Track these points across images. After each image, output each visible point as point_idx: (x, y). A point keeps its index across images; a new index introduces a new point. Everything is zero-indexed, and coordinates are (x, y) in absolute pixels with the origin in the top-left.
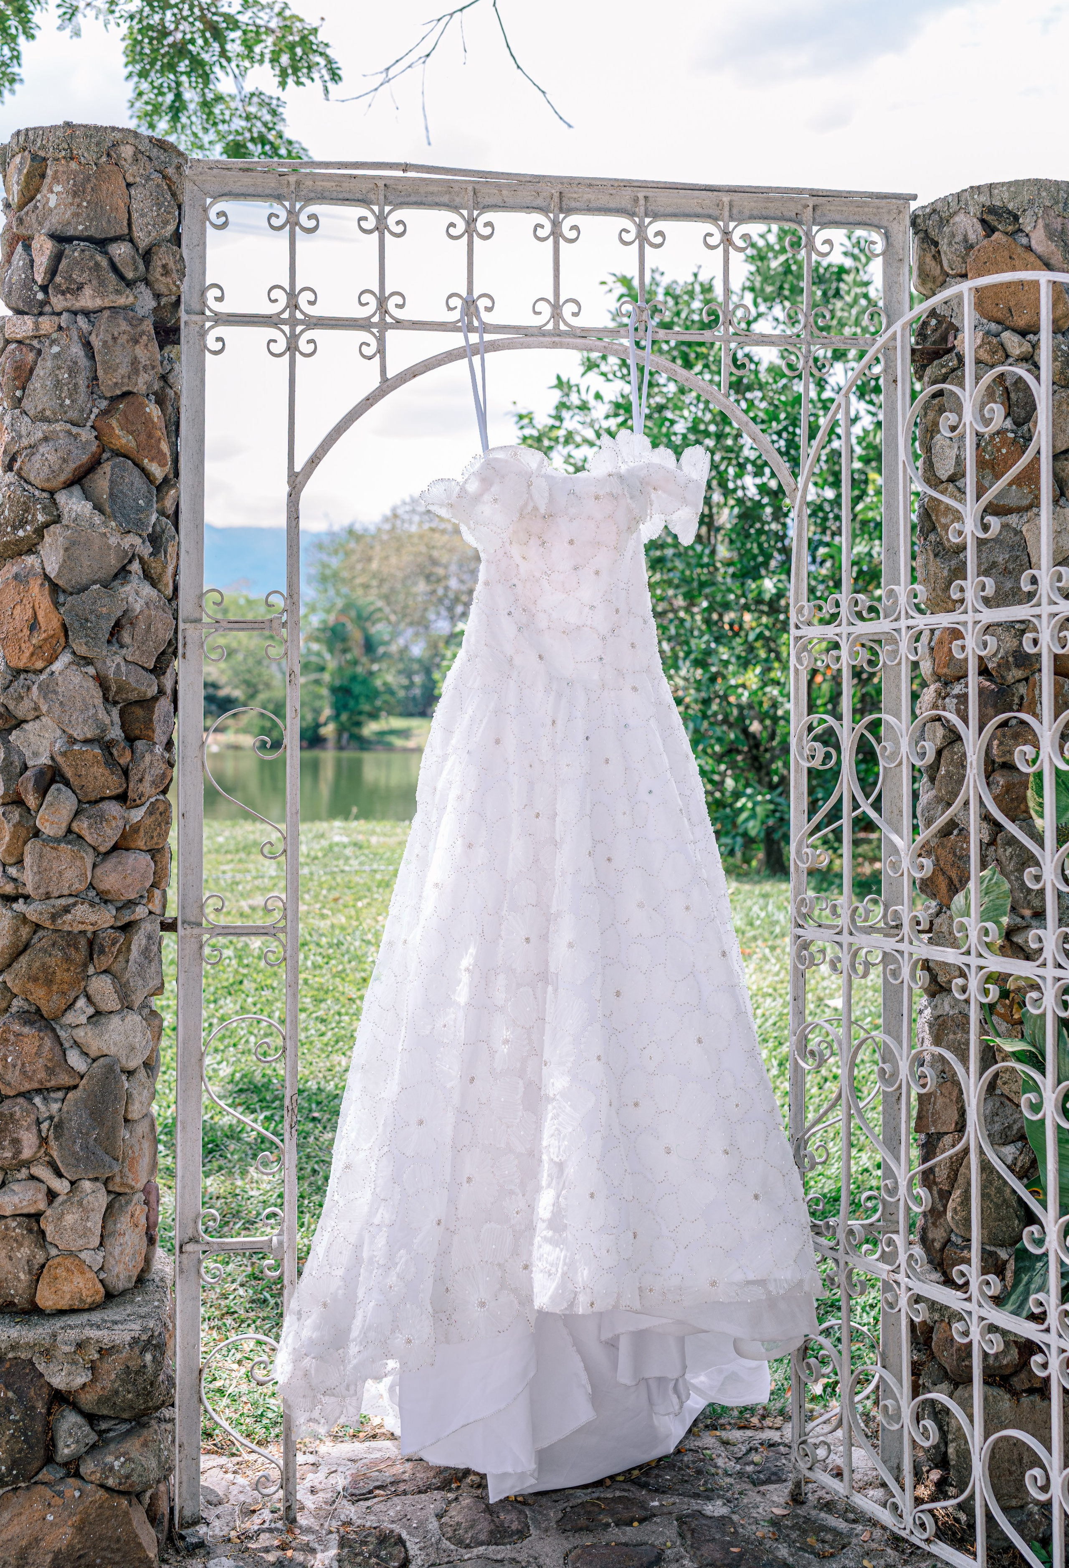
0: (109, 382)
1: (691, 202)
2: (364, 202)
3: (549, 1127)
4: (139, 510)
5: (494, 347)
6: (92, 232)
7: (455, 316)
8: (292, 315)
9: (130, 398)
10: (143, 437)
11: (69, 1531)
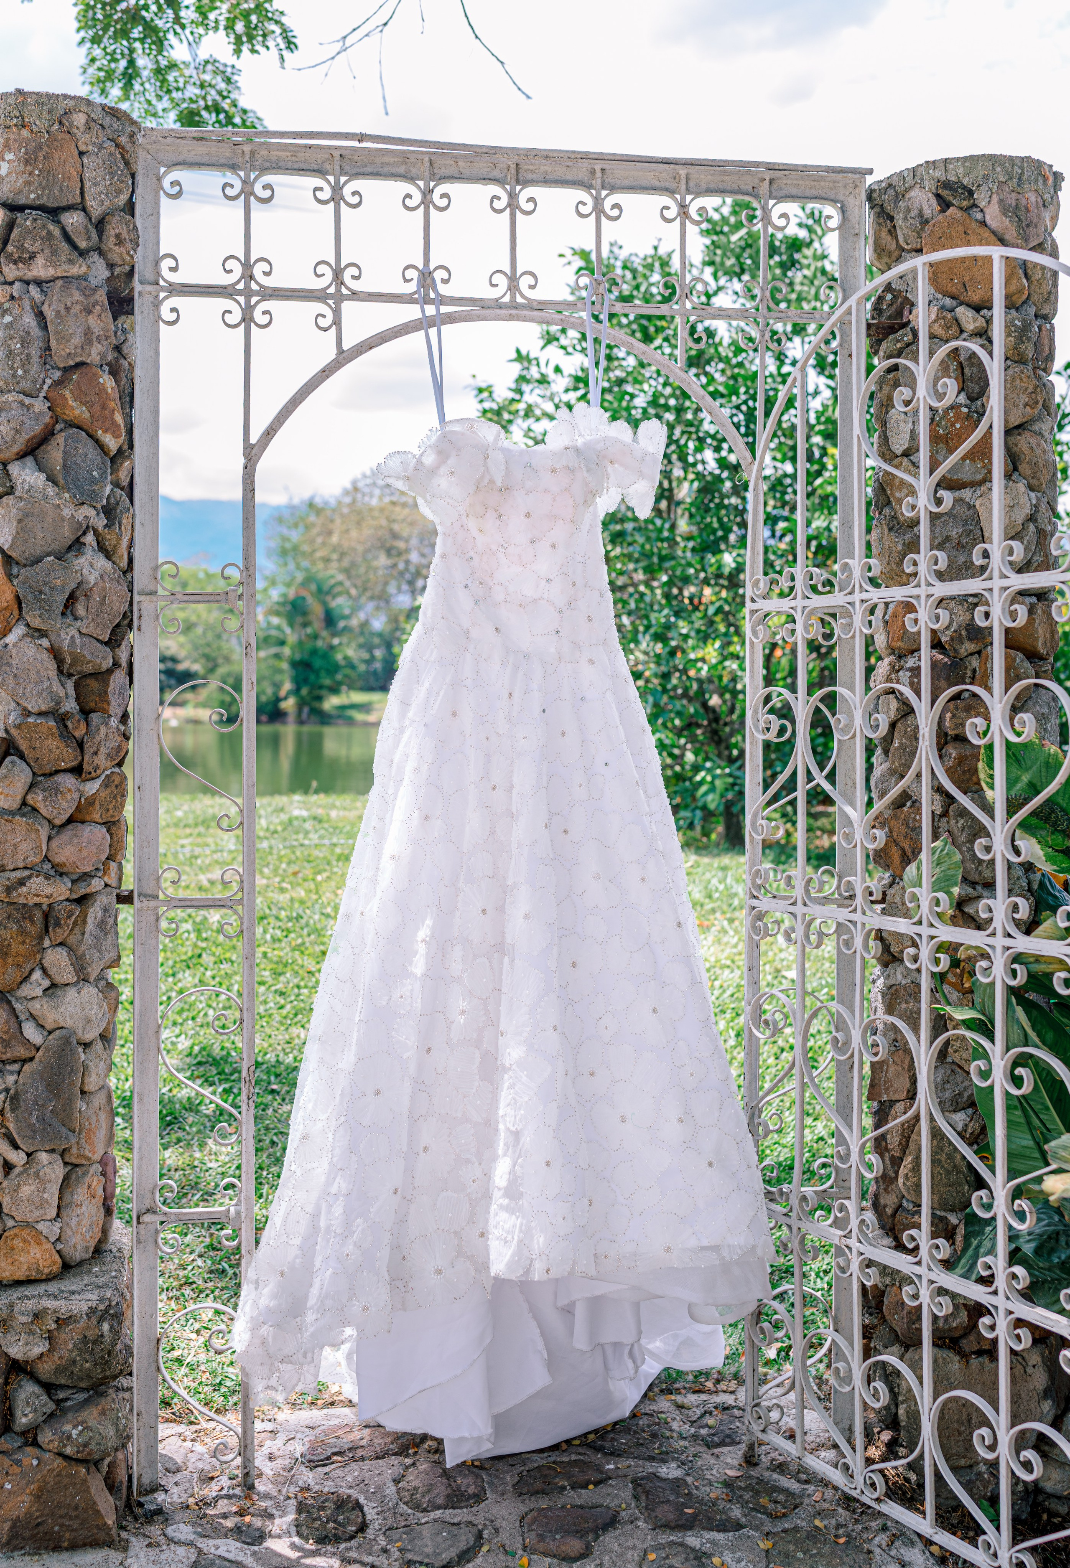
0: (62, 353)
1: (648, 175)
2: (320, 172)
3: (505, 1097)
4: (93, 481)
5: (451, 319)
6: (44, 201)
7: (412, 287)
8: (247, 286)
9: (84, 369)
10: (96, 408)
11: (27, 1499)
